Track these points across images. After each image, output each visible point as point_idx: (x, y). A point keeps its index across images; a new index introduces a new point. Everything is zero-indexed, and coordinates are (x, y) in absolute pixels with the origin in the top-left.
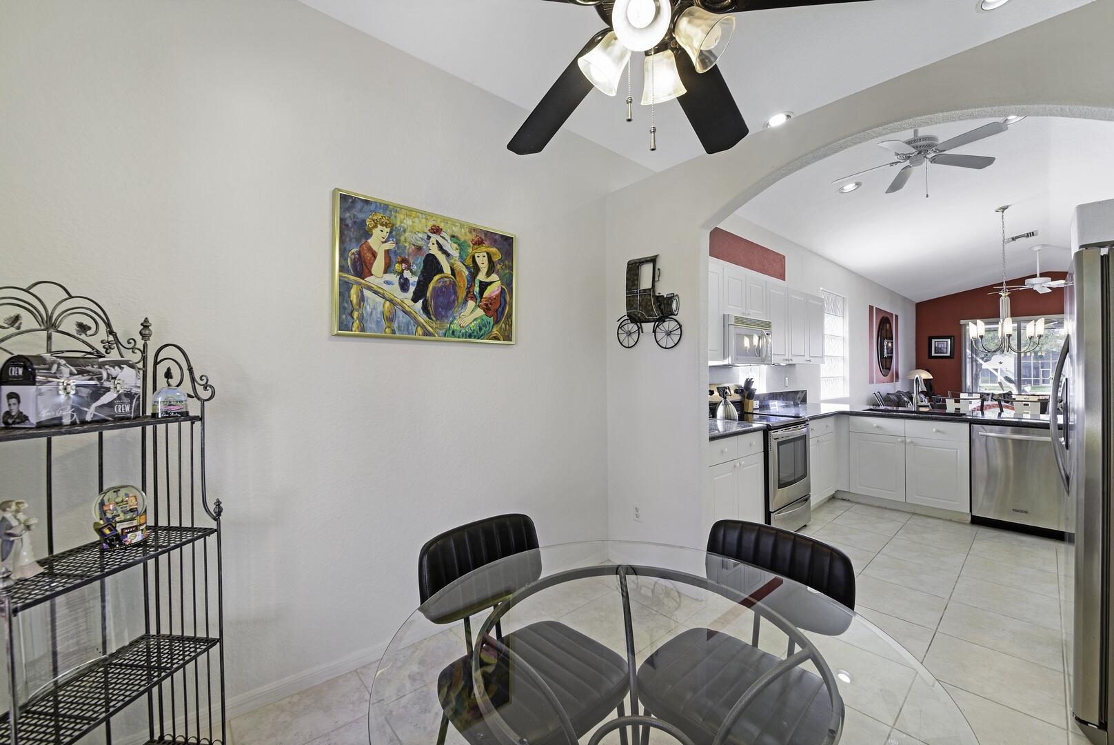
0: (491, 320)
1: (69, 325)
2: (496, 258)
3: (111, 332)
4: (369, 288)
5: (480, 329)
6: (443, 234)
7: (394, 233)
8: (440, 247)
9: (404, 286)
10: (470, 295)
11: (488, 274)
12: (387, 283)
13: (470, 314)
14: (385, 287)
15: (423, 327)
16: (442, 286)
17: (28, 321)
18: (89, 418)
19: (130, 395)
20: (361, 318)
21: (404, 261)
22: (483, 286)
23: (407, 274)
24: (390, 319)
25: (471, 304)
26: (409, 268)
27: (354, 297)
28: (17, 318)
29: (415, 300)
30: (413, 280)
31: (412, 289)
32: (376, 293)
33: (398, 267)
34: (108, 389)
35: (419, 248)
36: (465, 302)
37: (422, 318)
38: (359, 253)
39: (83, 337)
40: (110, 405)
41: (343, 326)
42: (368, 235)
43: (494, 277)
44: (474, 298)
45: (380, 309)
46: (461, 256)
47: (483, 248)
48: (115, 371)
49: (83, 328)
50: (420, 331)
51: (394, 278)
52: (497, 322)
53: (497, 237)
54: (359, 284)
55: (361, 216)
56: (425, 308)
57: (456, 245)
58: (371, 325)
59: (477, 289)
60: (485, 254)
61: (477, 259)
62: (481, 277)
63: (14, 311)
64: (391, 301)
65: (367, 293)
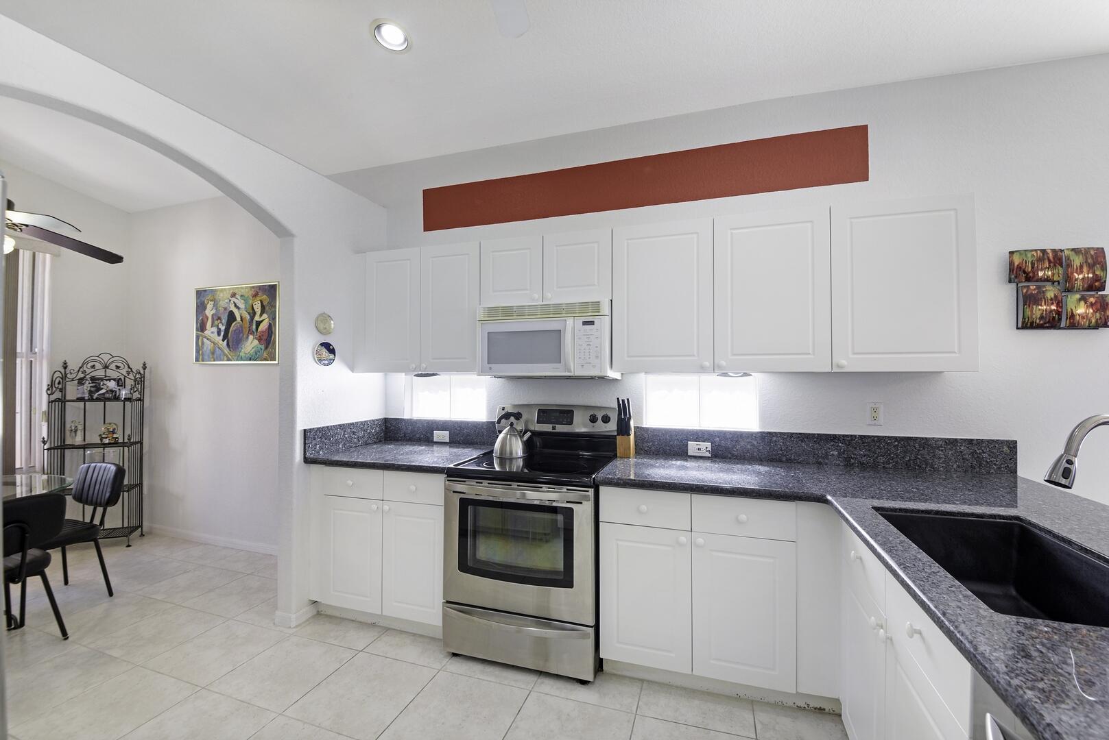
0: (263, 347)
1: (113, 366)
2: (265, 303)
3: (129, 367)
4: (205, 337)
5: (256, 354)
6: (237, 296)
7: (215, 306)
8: (236, 306)
9: (219, 334)
10: (251, 332)
11: (261, 315)
12: (212, 333)
13: (251, 344)
14: (212, 335)
15: (227, 356)
16: (236, 330)
17: (98, 366)
18: (94, 398)
19: (112, 391)
20: (203, 354)
21: (219, 318)
22: (258, 323)
23: (220, 326)
24: (213, 353)
25: (251, 337)
26: (221, 322)
27: (200, 344)
28: (94, 365)
29: (223, 341)
30: (223, 328)
31: (222, 334)
32: (208, 339)
33: (216, 322)
34: (102, 389)
35: (225, 309)
36: (247, 337)
37: (226, 351)
38: (202, 319)
39: (118, 370)
40: (104, 394)
41: (197, 360)
42: (205, 308)
43: (265, 316)
44: (252, 333)
45: (209, 348)
46: (246, 308)
47: (258, 298)
48: (105, 382)
49: (118, 367)
50: (225, 359)
51: (215, 329)
52: (266, 348)
53: (267, 287)
54: (202, 336)
55: (203, 299)
56: (228, 344)
57: (243, 301)
58: (206, 357)
59: (254, 327)
60: (259, 302)
61: (254, 306)
62: (257, 318)
63: (92, 364)
64: (213, 343)
65: (205, 340)
